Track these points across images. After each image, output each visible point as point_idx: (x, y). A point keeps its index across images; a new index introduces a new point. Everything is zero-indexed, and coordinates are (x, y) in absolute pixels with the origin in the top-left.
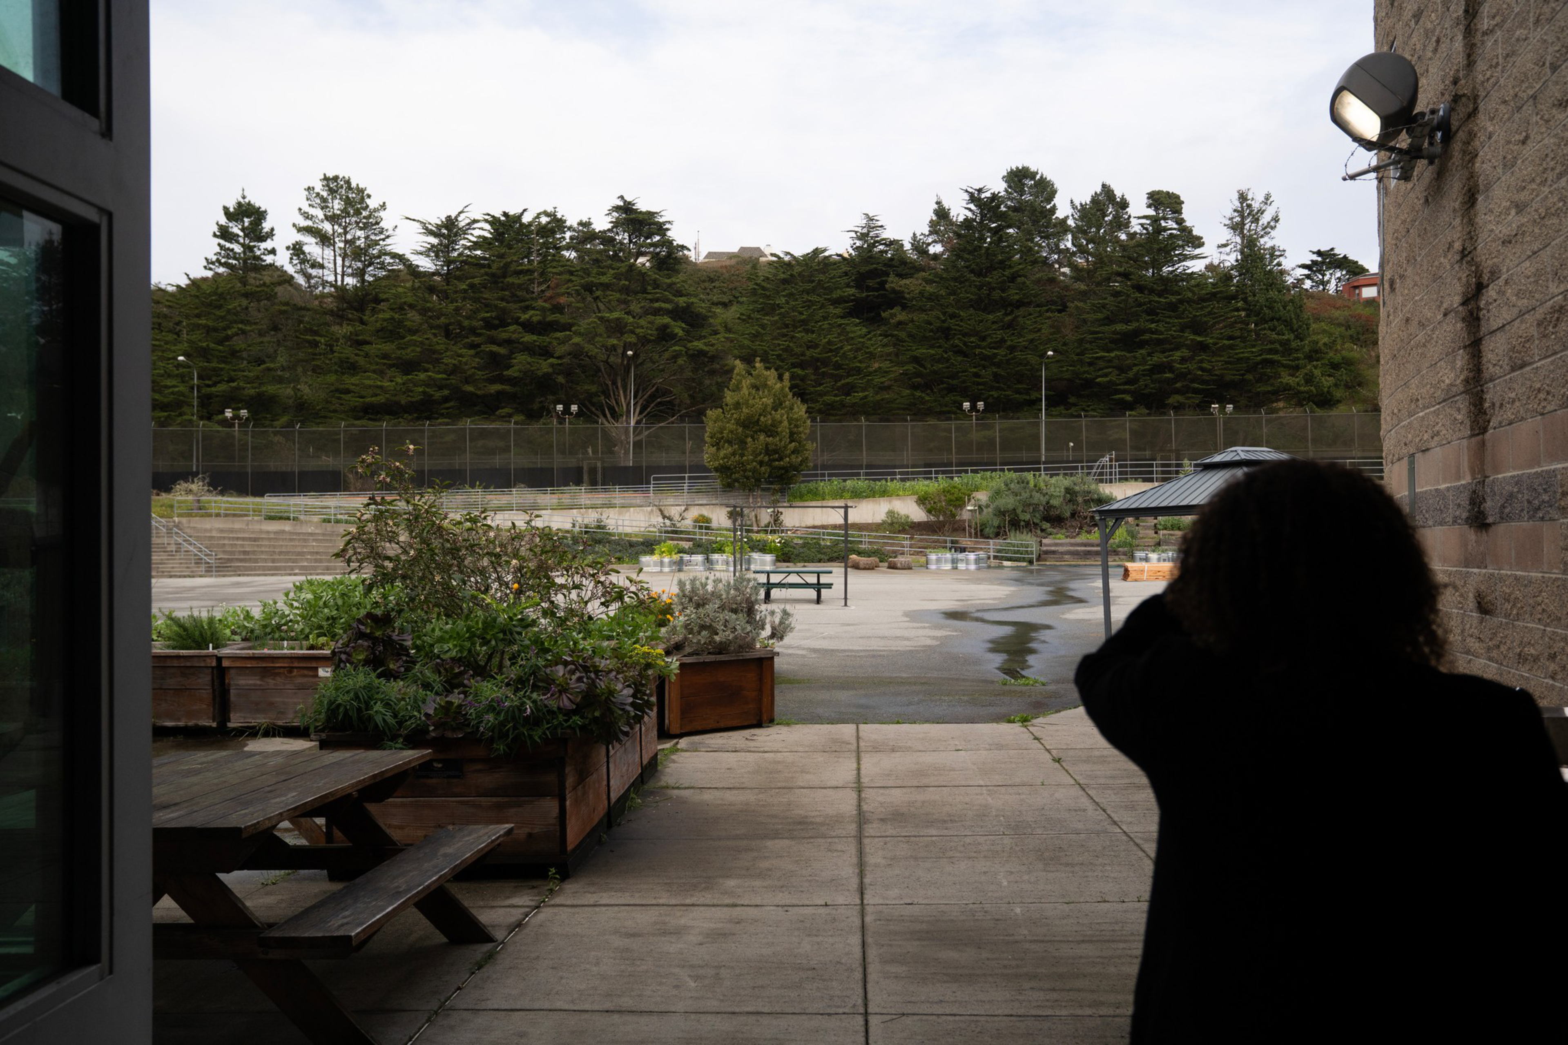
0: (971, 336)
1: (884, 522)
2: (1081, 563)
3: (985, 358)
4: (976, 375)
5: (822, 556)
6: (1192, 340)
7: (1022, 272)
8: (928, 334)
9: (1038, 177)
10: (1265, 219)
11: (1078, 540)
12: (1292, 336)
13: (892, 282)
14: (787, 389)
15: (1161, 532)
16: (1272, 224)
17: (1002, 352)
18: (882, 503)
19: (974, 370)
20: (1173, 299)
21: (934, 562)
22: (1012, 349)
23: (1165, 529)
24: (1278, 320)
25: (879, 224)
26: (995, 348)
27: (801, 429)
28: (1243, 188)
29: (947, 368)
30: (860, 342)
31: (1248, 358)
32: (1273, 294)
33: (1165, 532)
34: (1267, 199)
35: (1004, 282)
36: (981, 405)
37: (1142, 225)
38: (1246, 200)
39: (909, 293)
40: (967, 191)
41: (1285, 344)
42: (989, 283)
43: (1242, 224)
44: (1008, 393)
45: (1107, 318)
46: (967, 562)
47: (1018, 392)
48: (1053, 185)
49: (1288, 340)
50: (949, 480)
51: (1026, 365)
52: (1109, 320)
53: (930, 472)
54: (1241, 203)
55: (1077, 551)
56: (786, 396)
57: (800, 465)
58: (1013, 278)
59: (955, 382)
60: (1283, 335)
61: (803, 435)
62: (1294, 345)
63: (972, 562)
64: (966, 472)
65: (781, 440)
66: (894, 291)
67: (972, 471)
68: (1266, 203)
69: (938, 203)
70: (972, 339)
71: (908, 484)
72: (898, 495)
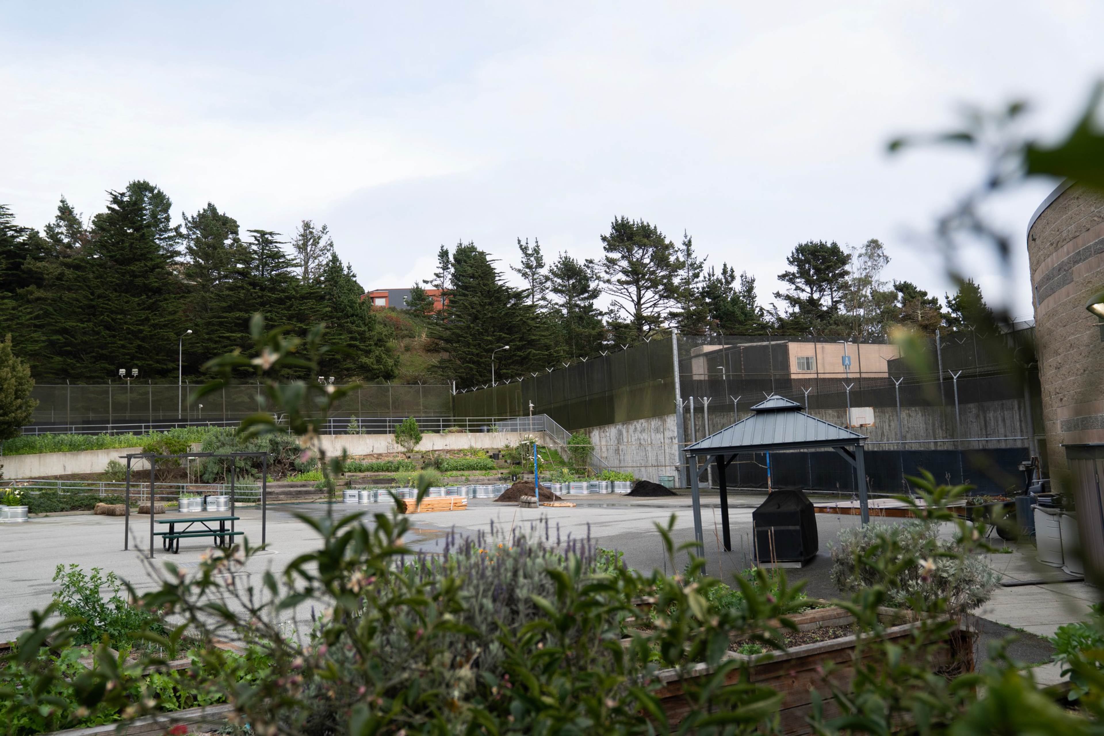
0: (117, 313)
1: (107, 473)
2: (295, 501)
3: (129, 332)
4: (123, 347)
5: (64, 506)
6: (300, 327)
7: (161, 265)
8: (77, 310)
9: (156, 191)
10: (322, 243)
11: (284, 482)
12: (366, 329)
13: (29, 263)
14: (9, 349)
15: (347, 474)
16: (328, 247)
17: (146, 328)
18: (100, 455)
19: (122, 342)
20: (282, 295)
21: (186, 506)
22: (155, 326)
23: (350, 471)
24: (357, 316)
25: (10, 212)
26: (140, 325)
27: (25, 387)
28: (307, 220)
29: (97, 339)
30: (10, 313)
31: (338, 343)
32: (352, 297)
33: (350, 474)
34: (324, 229)
35: (147, 271)
36: (135, 372)
37: (255, 237)
38: (310, 228)
39: (48, 274)
40: (111, 194)
41: (362, 334)
42: (133, 271)
43: (305, 245)
44: (151, 362)
45: (229, 306)
46: (218, 504)
47: (158, 362)
48: (168, 199)
49: (364, 331)
50: (160, 435)
51: (166, 340)
52: (230, 309)
53: (140, 427)
54: (305, 230)
55: (290, 491)
56: (7, 355)
57: (24, 420)
58: (152, 269)
59: (104, 352)
60: (360, 327)
61: (27, 393)
62: (367, 335)
63: (222, 504)
64: (174, 426)
65: (6, 397)
66: (30, 271)
67: (179, 426)
68: (323, 233)
69: (62, 201)
70: (119, 317)
71: (122, 437)
72: (114, 448)
